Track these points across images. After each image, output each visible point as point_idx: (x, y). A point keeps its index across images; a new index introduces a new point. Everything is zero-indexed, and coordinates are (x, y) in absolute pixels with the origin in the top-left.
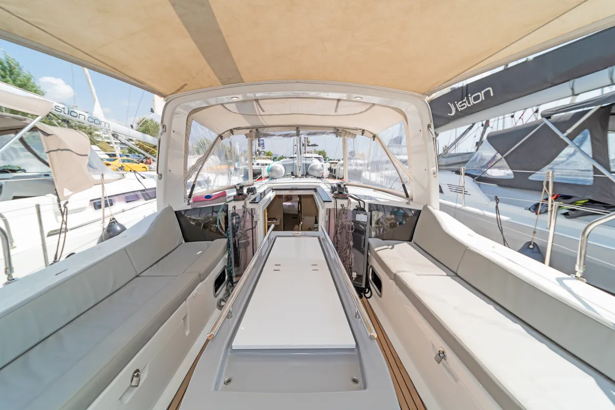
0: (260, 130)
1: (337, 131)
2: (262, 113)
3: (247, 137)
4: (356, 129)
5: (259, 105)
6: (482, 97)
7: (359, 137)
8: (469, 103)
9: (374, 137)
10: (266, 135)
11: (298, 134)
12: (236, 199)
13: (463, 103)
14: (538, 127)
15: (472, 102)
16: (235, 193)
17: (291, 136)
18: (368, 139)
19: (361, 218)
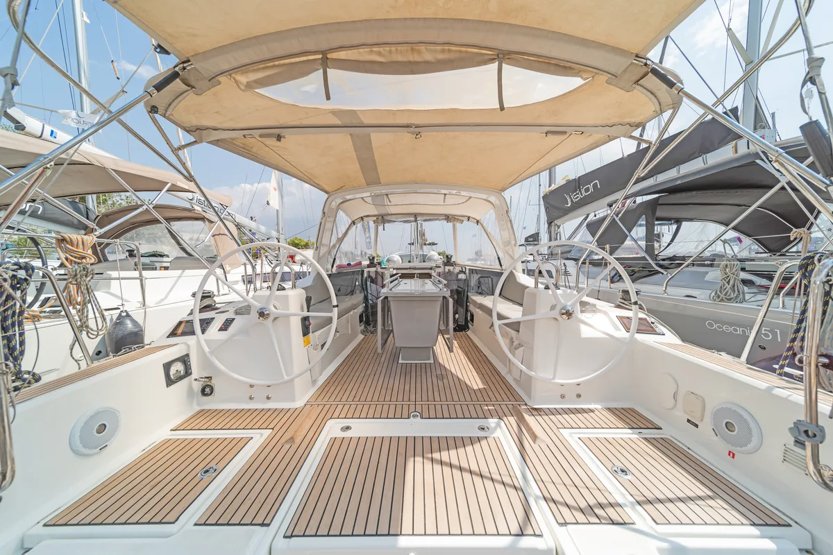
0: (386, 218)
1: (448, 218)
2: (389, 204)
3: (374, 223)
4: (464, 216)
5: (389, 199)
6: (591, 189)
7: (465, 222)
8: (582, 195)
9: (478, 222)
10: (389, 221)
11: (415, 221)
12: (369, 266)
13: (577, 194)
14: (622, 213)
15: (584, 194)
16: (368, 263)
17: (410, 222)
18: (472, 224)
19: (462, 276)
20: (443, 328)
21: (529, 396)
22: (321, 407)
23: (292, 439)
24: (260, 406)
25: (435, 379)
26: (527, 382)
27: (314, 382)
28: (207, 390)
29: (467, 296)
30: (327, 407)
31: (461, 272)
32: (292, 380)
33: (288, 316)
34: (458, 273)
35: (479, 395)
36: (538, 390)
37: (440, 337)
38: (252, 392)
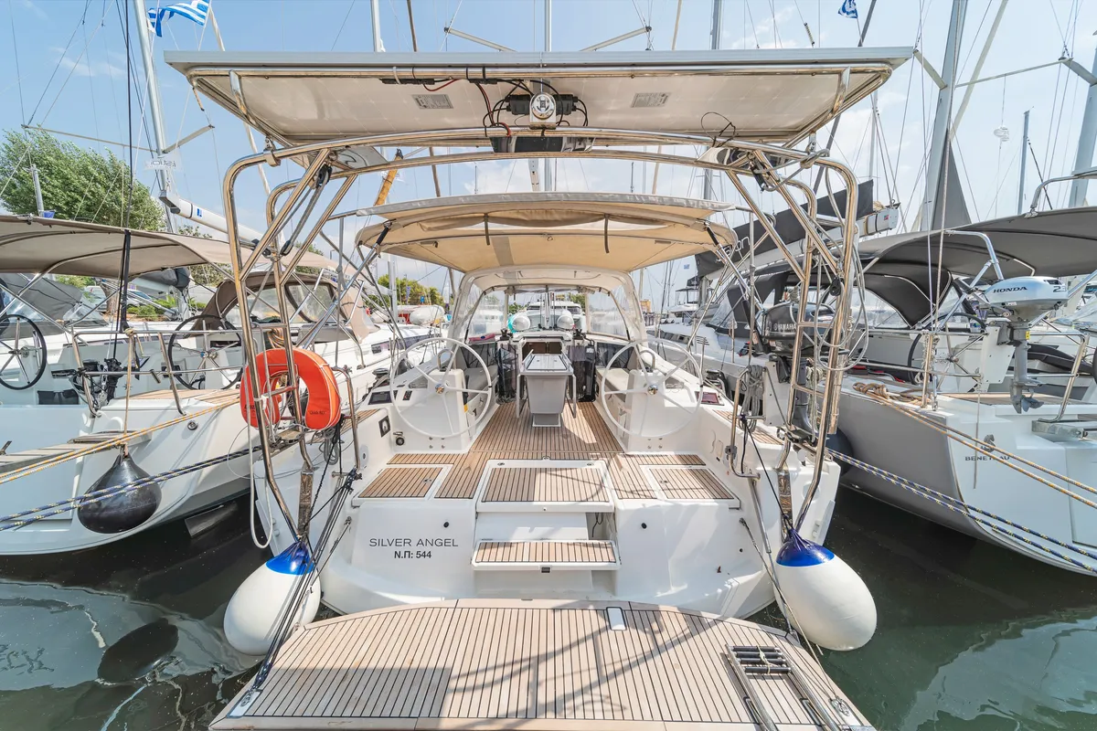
0: (516, 288)
1: (579, 288)
3: (505, 293)
4: (596, 287)
5: (520, 274)
7: (597, 292)
9: (609, 293)
10: (521, 292)
11: (547, 291)
16: (501, 335)
17: (542, 292)
18: (603, 295)
19: (590, 350)
20: (569, 398)
21: (627, 447)
22: (480, 454)
23: (469, 468)
24: (438, 452)
25: (561, 438)
26: (625, 438)
27: (471, 438)
28: (400, 441)
29: (595, 369)
30: (485, 454)
31: (590, 346)
32: (460, 435)
33: (455, 392)
34: (586, 347)
35: (592, 447)
36: (631, 442)
37: (567, 405)
38: (431, 443)
